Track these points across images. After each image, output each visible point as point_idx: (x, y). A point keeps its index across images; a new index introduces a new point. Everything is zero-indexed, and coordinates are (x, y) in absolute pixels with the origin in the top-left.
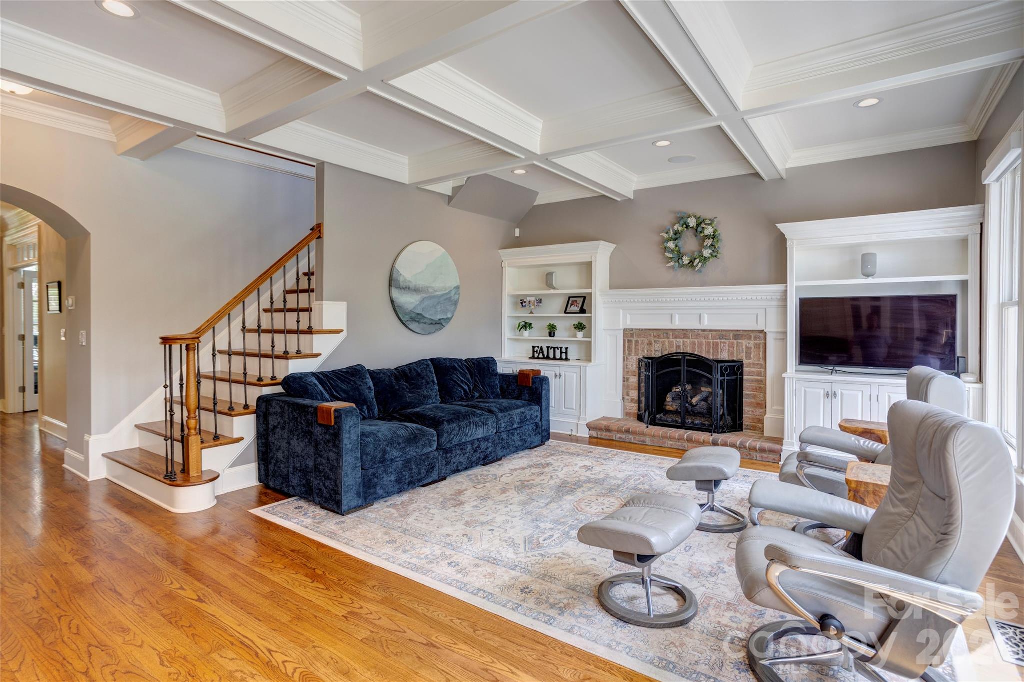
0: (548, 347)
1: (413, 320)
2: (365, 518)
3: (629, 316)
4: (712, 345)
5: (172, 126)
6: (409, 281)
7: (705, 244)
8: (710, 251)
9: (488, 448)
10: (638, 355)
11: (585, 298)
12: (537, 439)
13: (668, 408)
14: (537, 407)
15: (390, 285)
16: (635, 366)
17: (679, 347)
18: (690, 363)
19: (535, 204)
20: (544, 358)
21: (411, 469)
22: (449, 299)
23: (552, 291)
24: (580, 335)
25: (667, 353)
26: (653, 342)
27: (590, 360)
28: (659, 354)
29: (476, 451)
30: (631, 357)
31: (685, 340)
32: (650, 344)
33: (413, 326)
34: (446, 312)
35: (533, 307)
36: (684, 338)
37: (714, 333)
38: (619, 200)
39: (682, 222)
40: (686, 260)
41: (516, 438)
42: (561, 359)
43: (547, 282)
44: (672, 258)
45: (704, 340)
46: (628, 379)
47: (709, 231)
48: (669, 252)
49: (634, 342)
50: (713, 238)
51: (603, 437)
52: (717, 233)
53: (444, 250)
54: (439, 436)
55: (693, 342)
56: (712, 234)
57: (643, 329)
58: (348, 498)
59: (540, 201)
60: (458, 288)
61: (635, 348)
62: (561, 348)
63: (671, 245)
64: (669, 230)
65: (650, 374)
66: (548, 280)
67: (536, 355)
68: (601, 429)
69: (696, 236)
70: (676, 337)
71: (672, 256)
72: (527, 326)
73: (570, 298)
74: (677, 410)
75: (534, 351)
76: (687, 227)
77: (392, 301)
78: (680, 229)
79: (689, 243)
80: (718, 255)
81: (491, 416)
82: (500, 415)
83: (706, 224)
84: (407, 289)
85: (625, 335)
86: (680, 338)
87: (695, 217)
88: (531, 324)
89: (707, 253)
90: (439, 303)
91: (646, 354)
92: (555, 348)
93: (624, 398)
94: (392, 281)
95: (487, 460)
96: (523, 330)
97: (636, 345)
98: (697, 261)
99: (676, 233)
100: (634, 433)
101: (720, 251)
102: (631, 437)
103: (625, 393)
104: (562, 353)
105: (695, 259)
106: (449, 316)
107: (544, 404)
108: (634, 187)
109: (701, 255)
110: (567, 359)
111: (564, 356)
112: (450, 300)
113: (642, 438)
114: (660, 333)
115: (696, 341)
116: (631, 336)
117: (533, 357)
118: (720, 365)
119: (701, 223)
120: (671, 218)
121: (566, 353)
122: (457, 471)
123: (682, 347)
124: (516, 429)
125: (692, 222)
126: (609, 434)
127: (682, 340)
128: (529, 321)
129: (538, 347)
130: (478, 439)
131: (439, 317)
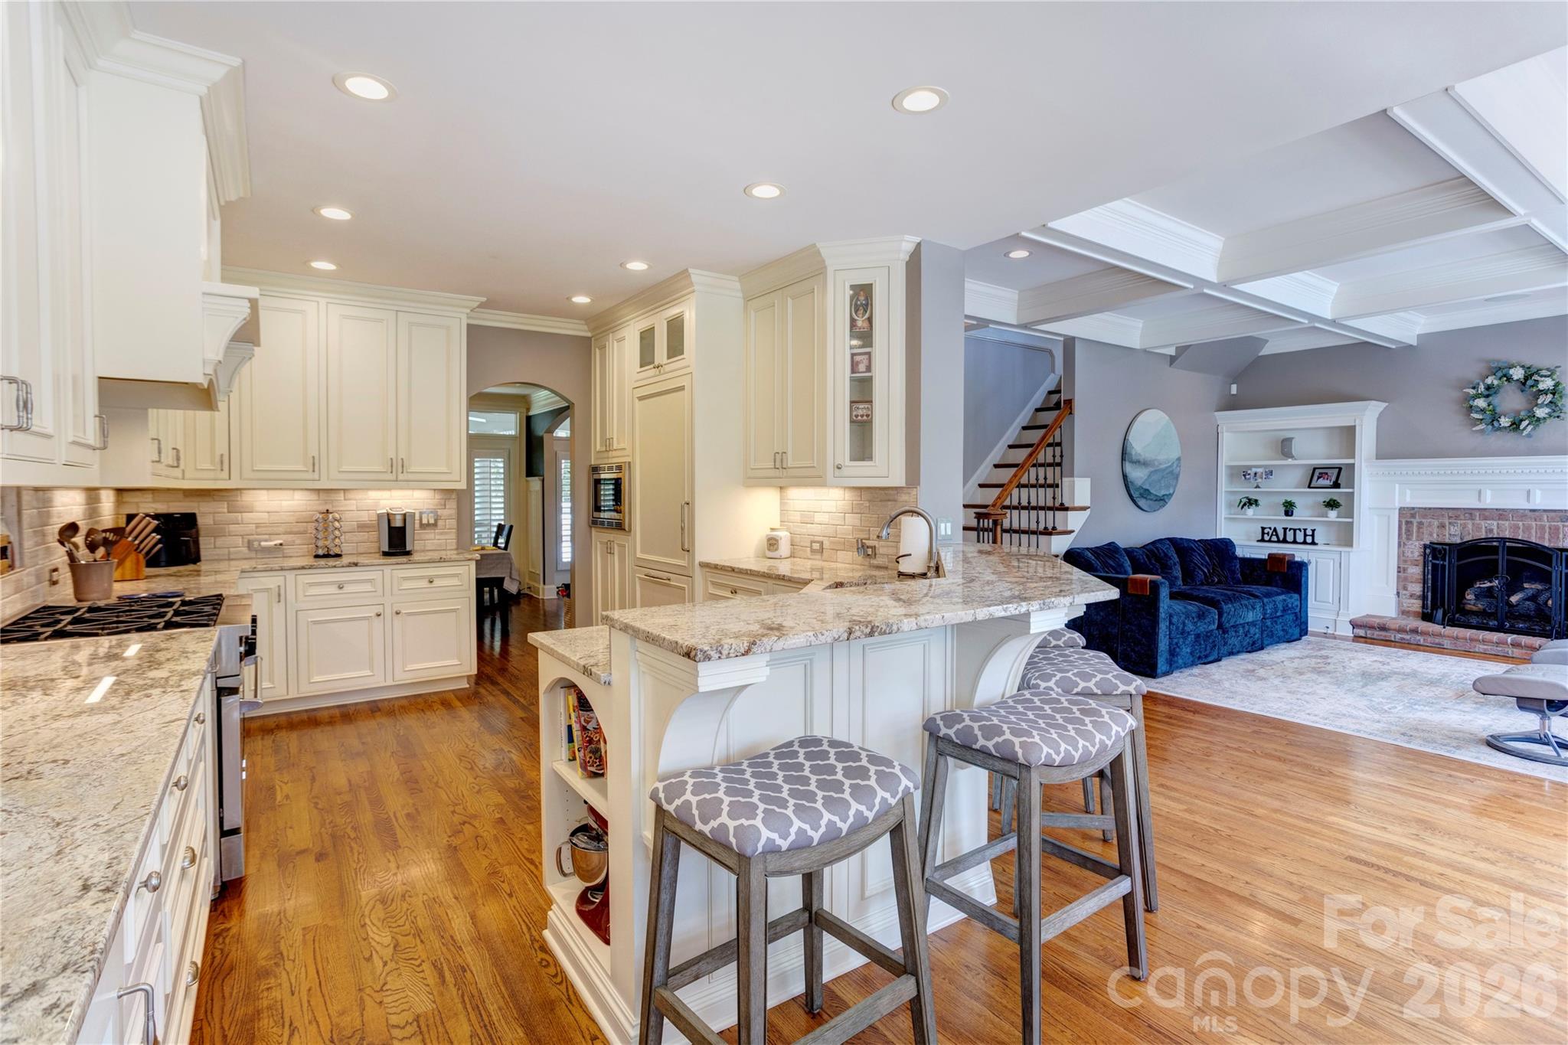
0: (1285, 529)
1: (1142, 496)
2: (1207, 676)
3: (1408, 492)
4: (1547, 530)
5: (975, 323)
6: (1140, 454)
7: (1539, 401)
8: (1547, 410)
9: (1255, 634)
10: (1422, 540)
11: (1340, 469)
12: (1297, 631)
13: (1468, 607)
14: (1296, 596)
15: (1123, 459)
16: (1416, 554)
17: (1491, 531)
18: (1512, 551)
19: (1261, 354)
20: (1279, 541)
21: (1200, 644)
22: (1171, 472)
23: (1290, 461)
24: (1333, 515)
25: (1469, 538)
26: (1447, 524)
27: (1351, 545)
28: (1459, 541)
29: (1246, 635)
30: (1411, 542)
31: (1500, 522)
32: (1442, 526)
33: (1142, 502)
34: (1168, 487)
35: (1260, 480)
36: (1499, 519)
37: (1553, 514)
38: (1394, 347)
39: (1500, 374)
40: (1505, 422)
41: (1279, 627)
42: (1305, 543)
43: (1282, 450)
44: (1482, 420)
45: (1534, 524)
46: (1405, 570)
47: (1547, 384)
48: (1477, 412)
49: (1415, 524)
50: (1554, 394)
51: (1375, 637)
52: (1560, 387)
53: (1167, 418)
54: (1220, 615)
55: (1514, 525)
56: (1551, 388)
57: (1430, 509)
58: (1162, 665)
59: (1266, 351)
60: (1179, 459)
61: (1418, 532)
62: (1305, 530)
63: (1481, 403)
64: (1479, 384)
65: (1447, 563)
66: (1284, 447)
67: (1267, 538)
68: (1372, 627)
69: (1522, 391)
70: (1486, 518)
71: (1481, 417)
72: (1251, 502)
73: (1315, 469)
74: (1484, 610)
75: (1263, 533)
76: (1509, 379)
77: (1125, 477)
78: (1496, 382)
79: (1511, 401)
80: (1562, 415)
81: (1257, 600)
82: (1265, 600)
83: (1542, 376)
84: (1137, 463)
85: (1401, 515)
86: (1493, 519)
87: (1523, 367)
88: (1256, 501)
89: (1540, 413)
90: (1163, 477)
91: (1435, 538)
92: (1295, 530)
93: (1398, 593)
94: (1124, 455)
95: (1256, 647)
96: (1246, 507)
97: (1419, 528)
98: (1524, 424)
99: (1488, 388)
100: (1423, 633)
101: (1564, 409)
102: (1418, 638)
103: (1400, 587)
104: (1305, 535)
105: (1522, 420)
106: (1171, 492)
107: (1303, 592)
108: (1420, 330)
109: (1532, 416)
110: (1313, 543)
111: (1309, 539)
112: (1171, 474)
113: (1437, 641)
114: (1459, 513)
115: (1521, 523)
116: (1409, 518)
117: (1263, 540)
118: (1564, 554)
119: (1532, 375)
120: (1481, 368)
121: (1313, 536)
122: (1231, 654)
123: (1495, 531)
124: (1278, 617)
125: (1518, 374)
126: (1383, 633)
127: (1495, 523)
128: (1253, 497)
129: (1270, 528)
130: (1248, 623)
131: (1163, 492)
